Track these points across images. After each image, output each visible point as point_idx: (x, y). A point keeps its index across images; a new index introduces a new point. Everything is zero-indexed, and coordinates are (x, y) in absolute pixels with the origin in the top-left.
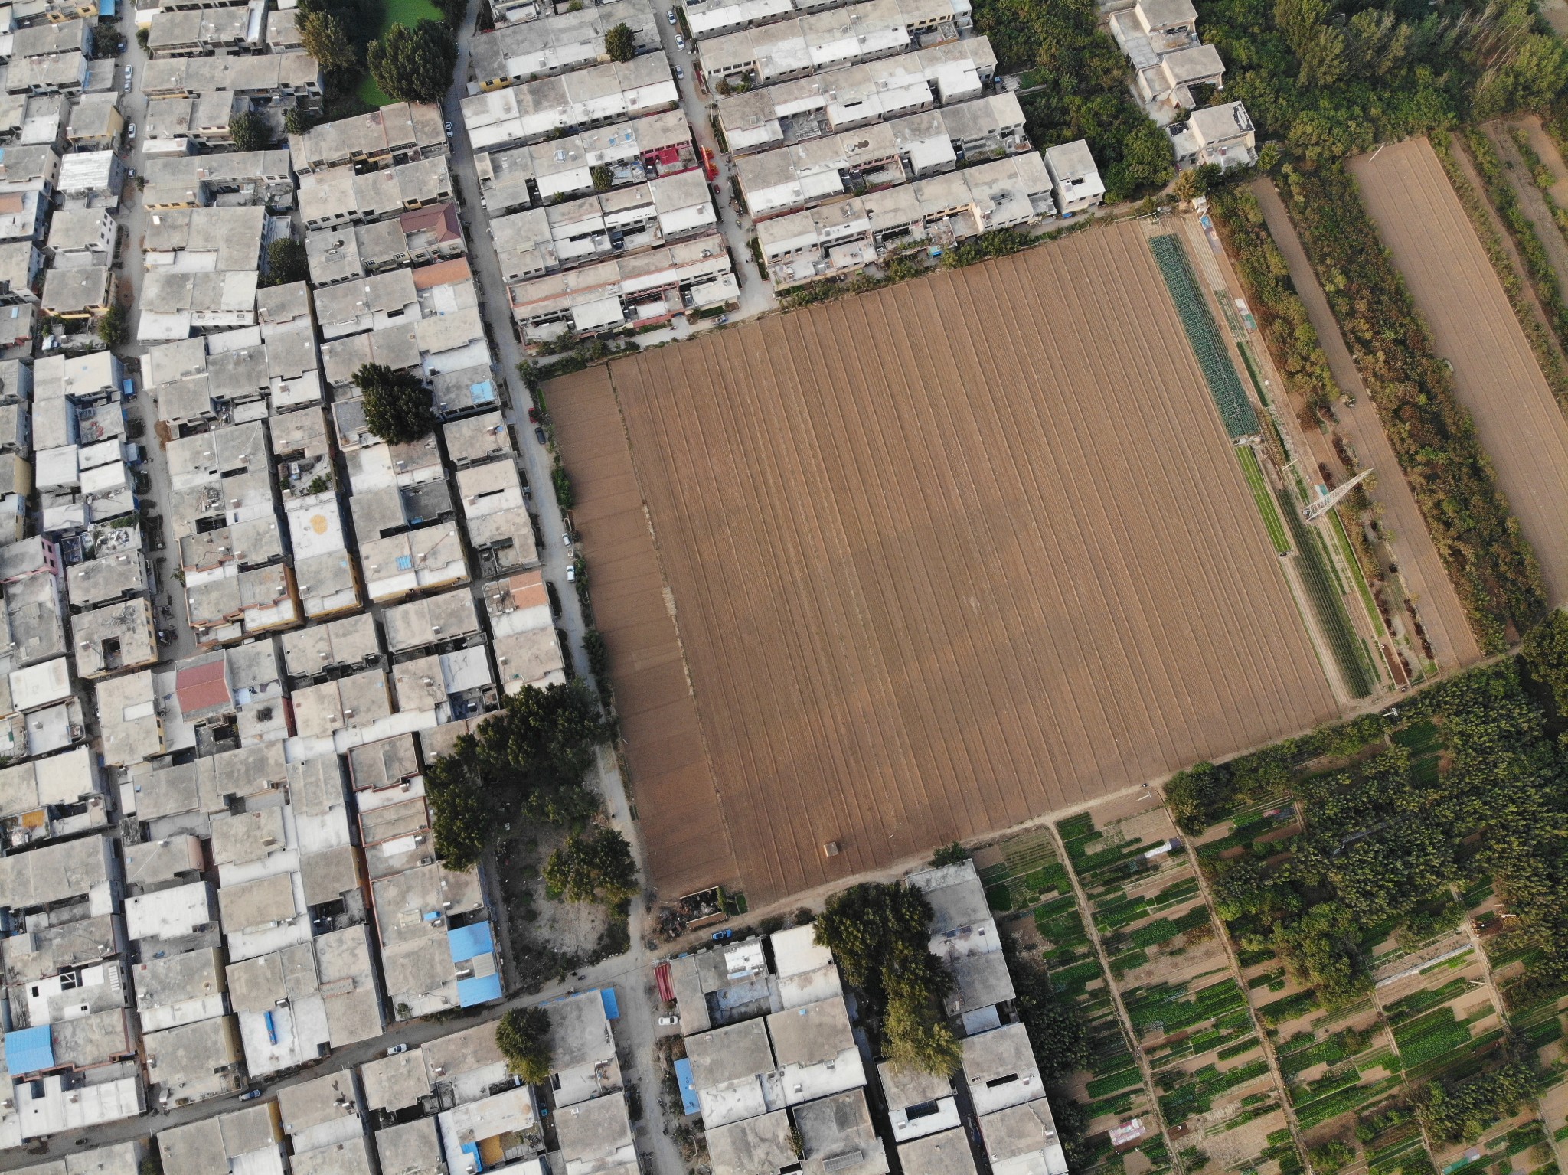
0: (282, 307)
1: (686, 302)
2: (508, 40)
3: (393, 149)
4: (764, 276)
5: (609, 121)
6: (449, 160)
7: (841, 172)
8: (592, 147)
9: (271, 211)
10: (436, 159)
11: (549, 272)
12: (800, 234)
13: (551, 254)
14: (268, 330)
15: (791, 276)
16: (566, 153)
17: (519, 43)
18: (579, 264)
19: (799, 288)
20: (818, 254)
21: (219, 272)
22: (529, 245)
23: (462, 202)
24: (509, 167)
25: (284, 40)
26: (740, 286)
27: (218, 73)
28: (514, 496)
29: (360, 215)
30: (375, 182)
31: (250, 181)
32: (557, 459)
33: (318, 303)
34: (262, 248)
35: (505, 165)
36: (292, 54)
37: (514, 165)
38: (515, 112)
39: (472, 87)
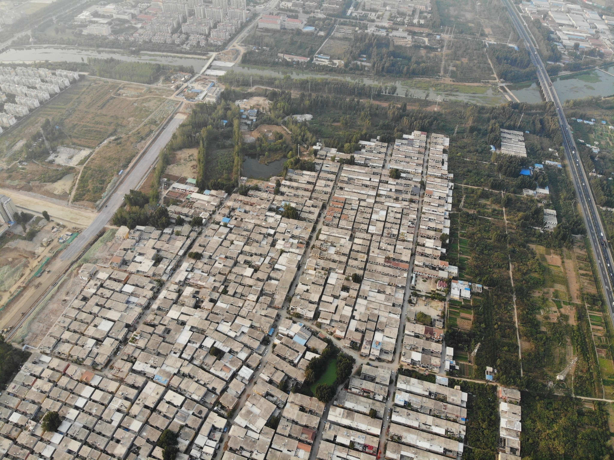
0: (267, 434)
2: (349, 396)
5: (361, 431)
6: (320, 420)
8: (353, 436)
9: (277, 407)
10: (318, 418)
13: (331, 457)
14: (261, 437)
16: (347, 433)
17: (351, 398)
21: (259, 416)
22: (327, 452)
23: (318, 432)
25: (301, 367)
27: (284, 366)
29: (295, 421)
30: (302, 415)
31: (277, 397)
33: (275, 438)
35: (332, 428)
36: (301, 372)
38: (341, 416)
39: (335, 404)
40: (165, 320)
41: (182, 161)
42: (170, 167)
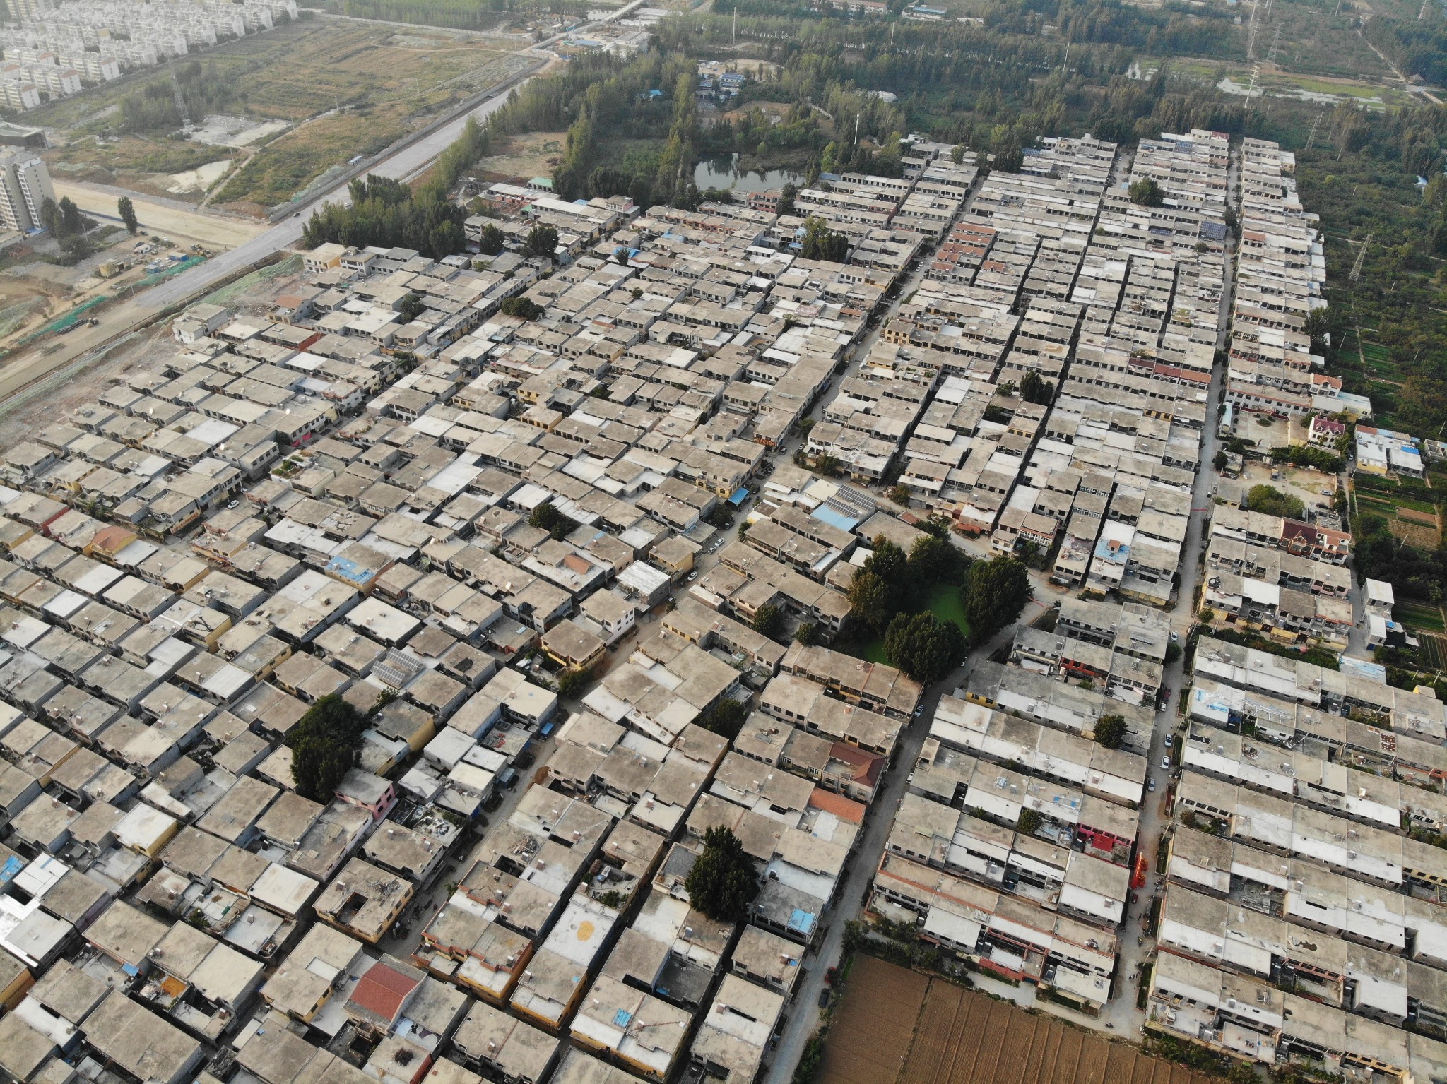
0: (698, 747)
1: (1045, 975)
2: (1011, 677)
3: (865, 695)
4: (1141, 1003)
5: (1063, 782)
6: (902, 730)
7: (1275, 958)
8: (1034, 793)
9: (743, 680)
10: (893, 721)
11: (931, 864)
12: (1201, 987)
13: (943, 851)
14: (674, 756)
15: (1171, 1022)
16: (1008, 783)
17: (1019, 683)
18: (965, 875)
19: (1172, 1038)
20: (1209, 1019)
21: (674, 694)
22: (927, 831)
23: (893, 767)
24: (951, 765)
25: (837, 581)
26: (1110, 997)
27: (777, 575)
28: (760, 1034)
29: (805, 723)
30: (834, 707)
31: (744, 651)
32: (824, 1030)
33: (725, 762)
34: (717, 698)
35: (948, 760)
36: (836, 594)
37: (955, 765)
38: (983, 728)
39: (958, 692)
40: (402, 434)
41: (526, 152)
42: (490, 159)
